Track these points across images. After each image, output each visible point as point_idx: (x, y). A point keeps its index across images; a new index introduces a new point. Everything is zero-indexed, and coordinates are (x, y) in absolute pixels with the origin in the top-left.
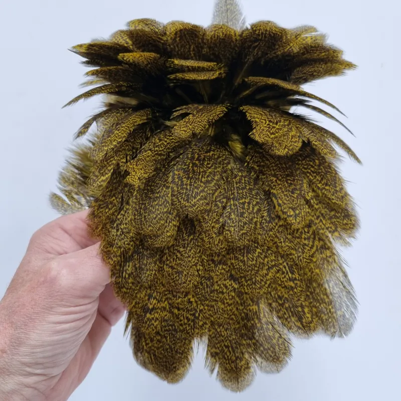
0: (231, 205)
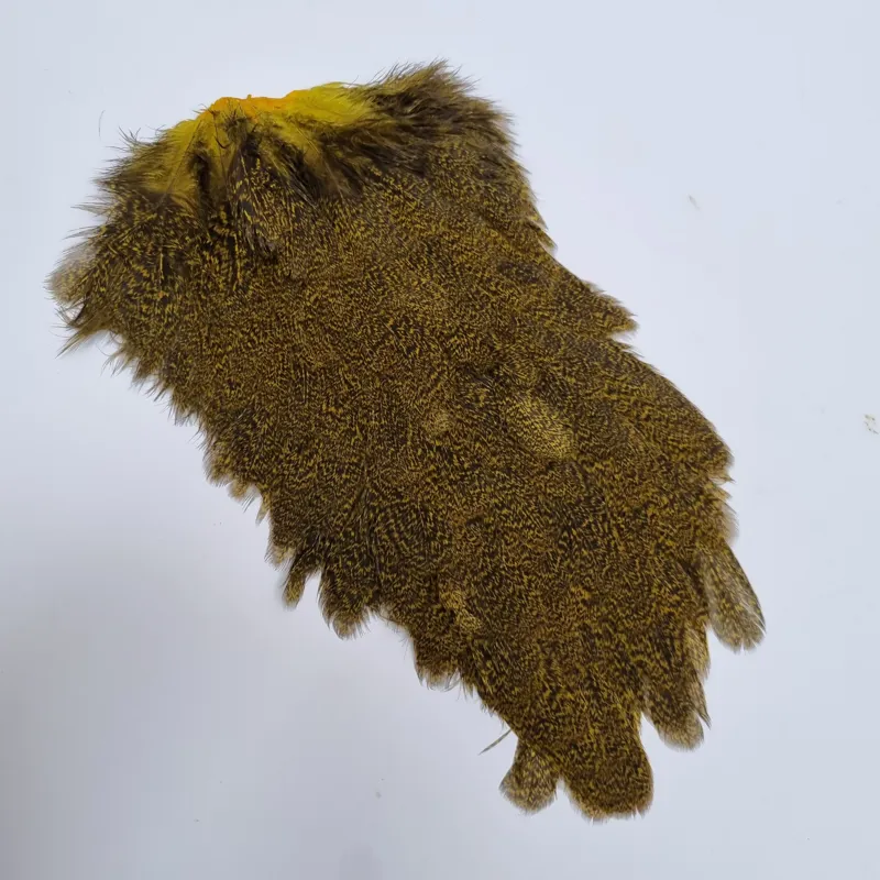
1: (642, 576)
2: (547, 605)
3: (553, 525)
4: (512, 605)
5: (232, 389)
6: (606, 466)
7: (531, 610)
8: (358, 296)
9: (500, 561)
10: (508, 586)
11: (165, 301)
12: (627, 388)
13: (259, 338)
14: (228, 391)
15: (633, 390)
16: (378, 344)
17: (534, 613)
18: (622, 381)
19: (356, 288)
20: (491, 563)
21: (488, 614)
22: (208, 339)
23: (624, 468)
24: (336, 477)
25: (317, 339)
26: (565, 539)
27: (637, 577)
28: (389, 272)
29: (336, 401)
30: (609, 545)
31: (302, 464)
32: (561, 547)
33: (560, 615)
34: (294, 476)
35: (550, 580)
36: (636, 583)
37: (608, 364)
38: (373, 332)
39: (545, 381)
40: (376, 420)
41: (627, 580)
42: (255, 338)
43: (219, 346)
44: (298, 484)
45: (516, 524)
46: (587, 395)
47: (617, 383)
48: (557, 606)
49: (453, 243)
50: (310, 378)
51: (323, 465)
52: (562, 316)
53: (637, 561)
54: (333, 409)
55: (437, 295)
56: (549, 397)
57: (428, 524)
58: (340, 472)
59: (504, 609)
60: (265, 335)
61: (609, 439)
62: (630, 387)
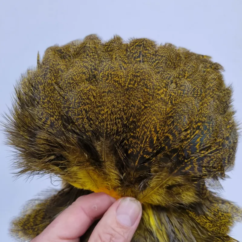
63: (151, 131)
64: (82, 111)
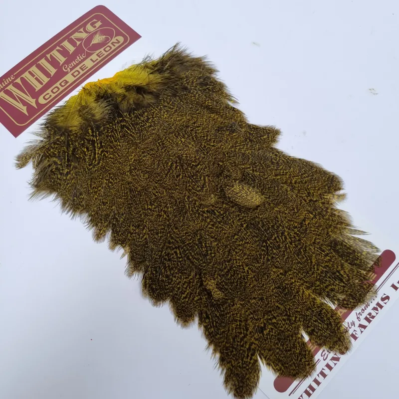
0: (269, 245)
1: (306, 256)
2: (257, 281)
3: (258, 240)
4: (241, 283)
5: (104, 205)
6: (280, 209)
7: (250, 285)
8: (154, 154)
9: (233, 264)
10: (238, 274)
11: (68, 173)
12: (283, 172)
13: (114, 181)
14: (103, 206)
15: (286, 173)
16: (168, 172)
17: (251, 286)
18: (281, 169)
19: (153, 151)
20: (229, 265)
21: (230, 289)
22: (91, 185)
23: (288, 208)
24: (156, 236)
25: (136, 177)
26: (264, 246)
27: (303, 257)
28: (167, 140)
29: (151, 203)
30: (286, 246)
31: (141, 233)
32: (263, 250)
33: (263, 285)
34: (139, 238)
35: (259, 267)
36: (303, 260)
37: (273, 163)
38: (164, 167)
39: (245, 176)
40: (171, 207)
41: (299, 260)
42: (112, 181)
43: (96, 188)
44: (140, 242)
45: (241, 242)
46: (265, 178)
47: (278, 171)
48: (261, 281)
49: (194, 123)
50: (138, 194)
51: (149, 232)
52: (249, 146)
53: (302, 250)
54: (150, 207)
55: (190, 146)
56: (247, 183)
57: (204, 249)
58: (157, 234)
59: (237, 285)
60: (116, 179)
61: (278, 195)
62: (285, 171)
63: (133, 133)
64: (173, 106)
